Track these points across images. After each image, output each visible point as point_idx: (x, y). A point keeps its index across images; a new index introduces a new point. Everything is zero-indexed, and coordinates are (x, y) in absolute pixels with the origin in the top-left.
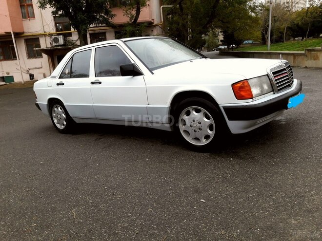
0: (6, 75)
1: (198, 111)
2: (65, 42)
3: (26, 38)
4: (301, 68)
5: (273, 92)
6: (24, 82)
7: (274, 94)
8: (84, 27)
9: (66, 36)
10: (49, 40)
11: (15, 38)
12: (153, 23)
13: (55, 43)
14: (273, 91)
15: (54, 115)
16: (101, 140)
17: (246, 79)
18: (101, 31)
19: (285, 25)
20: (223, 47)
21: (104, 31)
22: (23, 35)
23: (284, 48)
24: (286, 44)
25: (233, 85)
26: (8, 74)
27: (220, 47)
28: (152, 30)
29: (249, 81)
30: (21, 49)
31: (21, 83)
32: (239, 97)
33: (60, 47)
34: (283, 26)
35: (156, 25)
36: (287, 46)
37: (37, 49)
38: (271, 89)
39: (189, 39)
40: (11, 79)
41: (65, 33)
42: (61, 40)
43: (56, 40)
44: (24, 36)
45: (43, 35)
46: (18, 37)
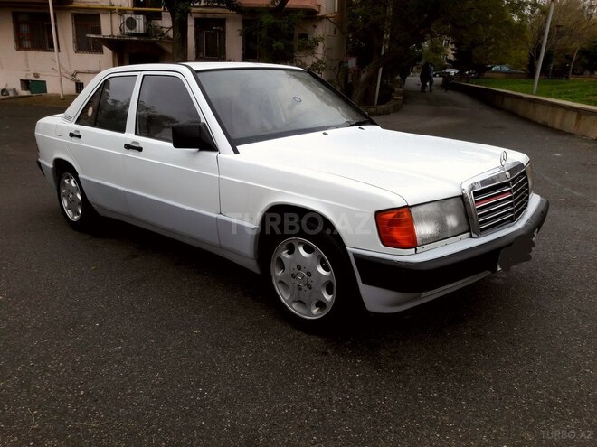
0: (33, 79)
1: (308, 249)
2: (148, 30)
3: (75, 12)
4: (587, 141)
5: (468, 234)
6: (64, 96)
7: (471, 237)
8: (181, 5)
9: (150, 17)
10: (117, 21)
11: (54, 8)
12: (318, 12)
13: (129, 27)
14: (469, 231)
15: (64, 191)
16: (136, 259)
17: (407, 206)
18: (217, 16)
19: (577, 46)
20: (453, 72)
21: (222, 16)
22: (71, 6)
23: (567, 93)
24: (571, 84)
25: (379, 214)
26: (36, 75)
27: (447, 71)
28: (315, 27)
29: (413, 210)
30: (65, 33)
31: (58, 96)
32: (387, 240)
33: (135, 38)
34: (574, 46)
35: (322, 18)
36: (572, 87)
37: (92, 36)
38: (465, 227)
39: (383, 53)
40: (41, 86)
41: (149, 11)
42: (140, 24)
43: (131, 23)
44: (72, 8)
45: (108, 9)
46: (61, 9)
